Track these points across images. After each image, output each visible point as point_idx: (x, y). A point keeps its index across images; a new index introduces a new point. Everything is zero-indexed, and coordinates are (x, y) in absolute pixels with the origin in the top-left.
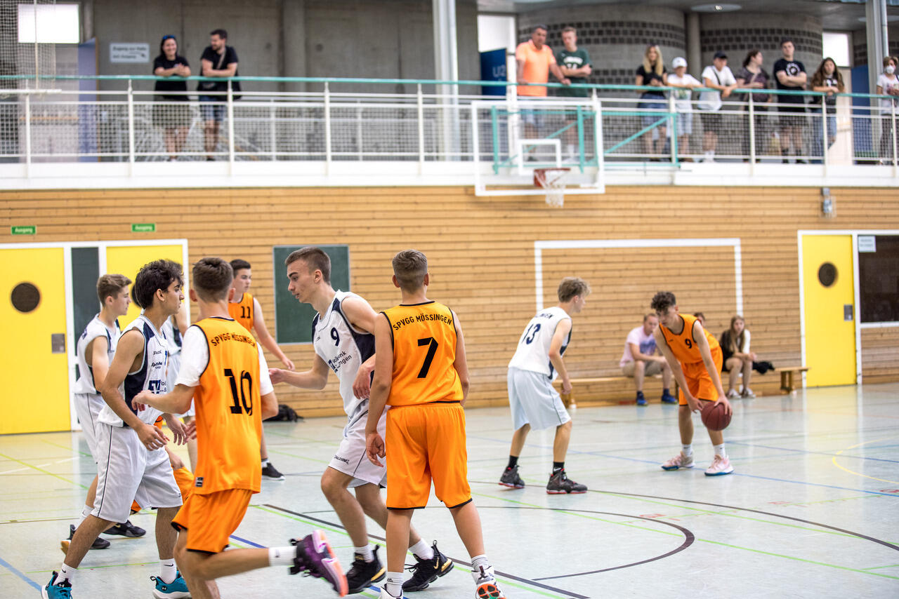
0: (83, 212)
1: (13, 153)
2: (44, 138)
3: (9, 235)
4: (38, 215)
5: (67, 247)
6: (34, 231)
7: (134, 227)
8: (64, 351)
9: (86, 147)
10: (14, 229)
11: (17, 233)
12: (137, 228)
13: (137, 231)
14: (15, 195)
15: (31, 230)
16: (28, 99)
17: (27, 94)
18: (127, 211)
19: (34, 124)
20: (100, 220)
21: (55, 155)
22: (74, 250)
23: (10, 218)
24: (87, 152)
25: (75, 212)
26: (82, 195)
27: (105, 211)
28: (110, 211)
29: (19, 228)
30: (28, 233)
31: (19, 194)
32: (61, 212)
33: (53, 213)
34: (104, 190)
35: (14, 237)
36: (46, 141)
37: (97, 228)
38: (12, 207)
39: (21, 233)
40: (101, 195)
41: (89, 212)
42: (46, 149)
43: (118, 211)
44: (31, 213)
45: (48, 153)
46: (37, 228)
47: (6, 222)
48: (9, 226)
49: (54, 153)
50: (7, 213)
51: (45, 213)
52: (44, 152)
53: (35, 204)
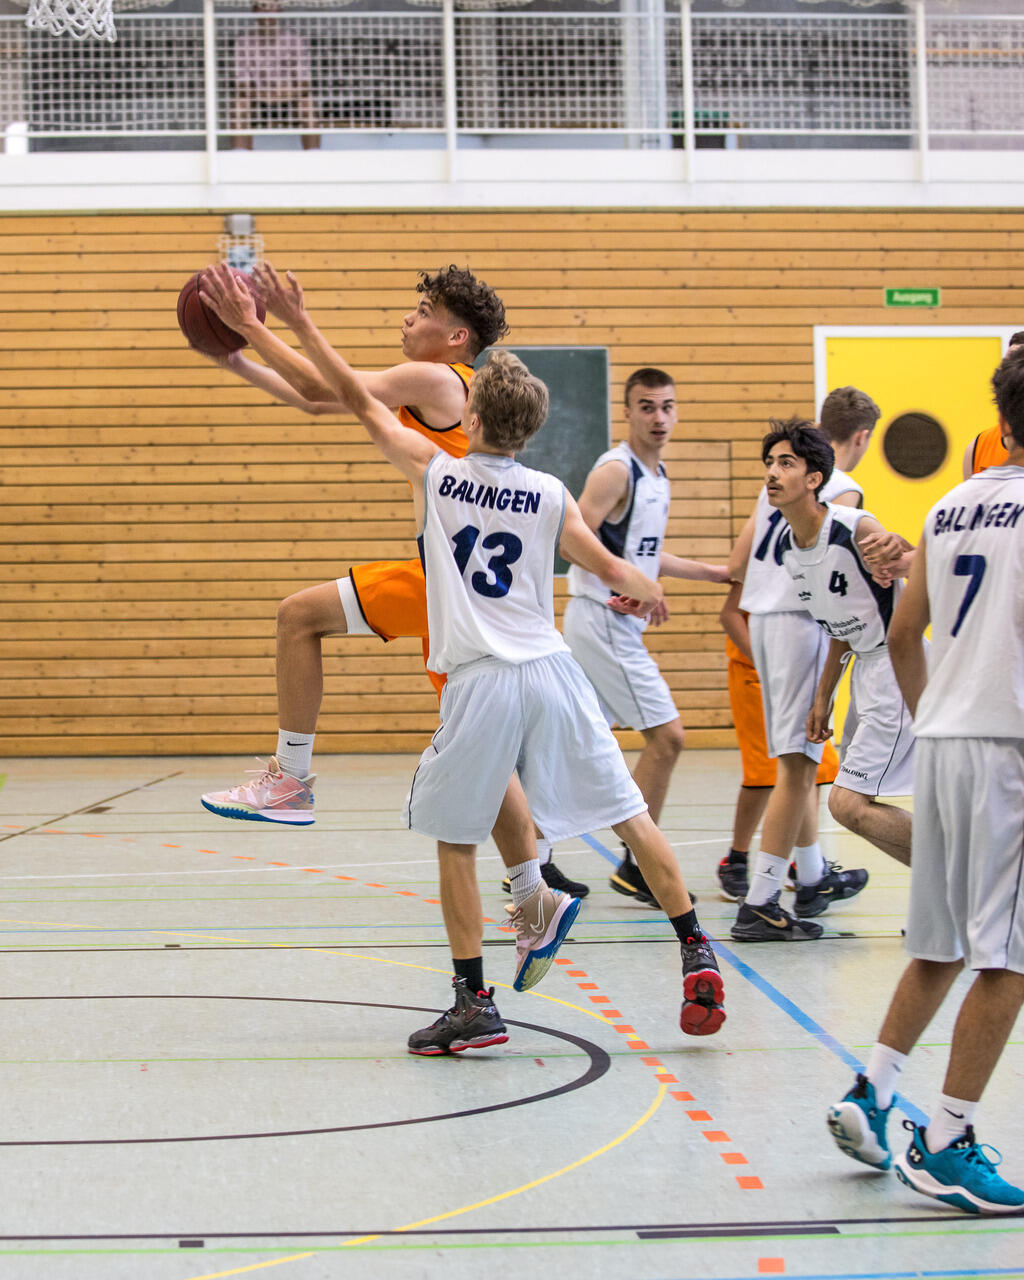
1: (888, 126)
2: (957, 95)
3: (882, 307)
4: (945, 263)
6: (935, 301)
11: (898, 303)
14: (893, 221)
15: (928, 298)
16: (921, 8)
19: (936, 64)
21: (982, 132)
23: (883, 269)
29: (902, 292)
30: (922, 303)
31: (901, 216)
32: (996, 260)
33: (978, 260)
35: (891, 313)
36: (963, 102)
38: (887, 245)
39: (907, 303)
42: (964, 120)
44: (928, 259)
45: (967, 128)
46: (941, 293)
47: (874, 278)
48: (880, 288)
49: (980, 128)
50: (875, 259)
51: (960, 260)
52: (958, 126)
53: (938, 240)
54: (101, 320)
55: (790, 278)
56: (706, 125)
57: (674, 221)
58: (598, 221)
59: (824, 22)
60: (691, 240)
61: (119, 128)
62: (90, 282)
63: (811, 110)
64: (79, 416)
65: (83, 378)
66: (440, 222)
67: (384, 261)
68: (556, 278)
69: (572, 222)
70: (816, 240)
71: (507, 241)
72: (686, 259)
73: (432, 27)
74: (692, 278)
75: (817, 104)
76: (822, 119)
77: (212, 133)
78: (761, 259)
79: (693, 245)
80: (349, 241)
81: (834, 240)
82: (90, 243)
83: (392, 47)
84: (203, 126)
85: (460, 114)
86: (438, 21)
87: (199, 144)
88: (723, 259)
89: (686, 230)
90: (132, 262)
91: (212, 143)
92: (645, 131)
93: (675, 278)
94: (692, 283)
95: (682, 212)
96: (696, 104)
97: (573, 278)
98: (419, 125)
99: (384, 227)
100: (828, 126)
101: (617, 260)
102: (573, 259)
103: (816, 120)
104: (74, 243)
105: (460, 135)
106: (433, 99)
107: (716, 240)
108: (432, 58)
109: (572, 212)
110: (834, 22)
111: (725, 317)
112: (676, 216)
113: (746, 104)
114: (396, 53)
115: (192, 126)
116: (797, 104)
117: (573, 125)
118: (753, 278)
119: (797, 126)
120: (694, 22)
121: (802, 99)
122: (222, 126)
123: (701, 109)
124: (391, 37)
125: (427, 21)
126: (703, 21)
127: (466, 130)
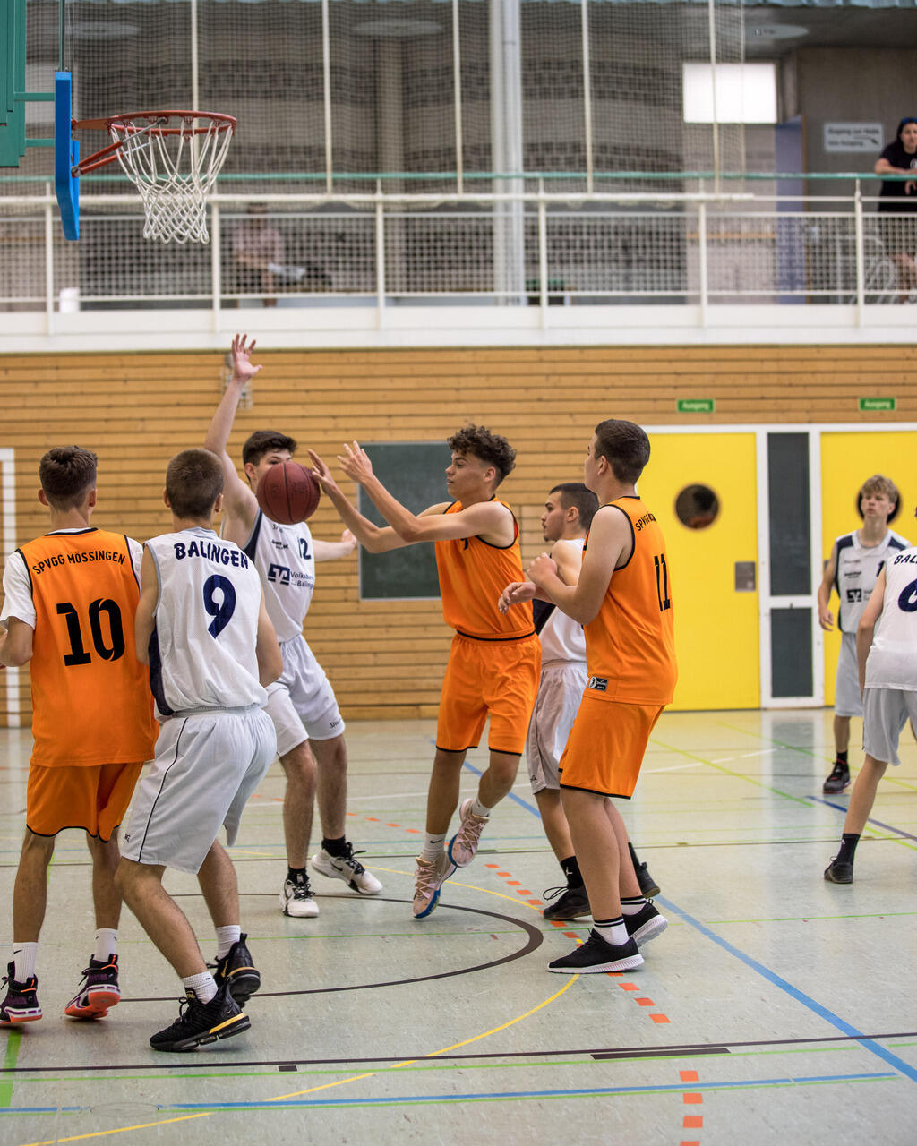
0: (785, 379)
2: (727, 267)
3: (673, 412)
4: (718, 383)
5: (761, 431)
6: (711, 407)
7: (863, 403)
8: (754, 588)
9: (792, 282)
10: (681, 404)
11: (686, 410)
12: (867, 404)
13: (868, 408)
14: (683, 353)
15: (706, 406)
16: (703, 209)
17: (701, 202)
18: (853, 378)
19: (712, 245)
20: (811, 392)
21: (744, 293)
22: (772, 438)
23: (676, 387)
24: (793, 288)
25: (773, 379)
26: (785, 354)
27: (819, 379)
28: (827, 379)
29: (689, 402)
30: (702, 410)
31: (688, 350)
32: (753, 380)
33: (740, 380)
34: (818, 347)
35: (681, 416)
36: (731, 272)
37: (807, 404)
38: (679, 370)
39: (692, 410)
40: (814, 353)
41: (794, 379)
42: (731, 284)
43: (838, 379)
44: (707, 379)
45: (733, 289)
46: (715, 403)
47: (669, 393)
48: (673, 399)
49: (743, 289)
50: (670, 380)
51: (728, 380)
52: (727, 289)
53: (714, 367)
54: (140, 426)
55: (612, 393)
56: (555, 289)
57: (532, 355)
58: (482, 356)
59: (637, 219)
60: (546, 368)
61: (153, 294)
62: (132, 400)
63: (627, 279)
64: (123, 492)
65: (127, 466)
66: (373, 357)
67: (334, 384)
68: (452, 395)
69: (463, 356)
70: (631, 367)
71: (418, 369)
72: (541, 381)
73: (369, 223)
74: (545, 394)
75: (631, 275)
76: (634, 285)
77: (217, 296)
78: (593, 380)
79: (546, 371)
80: (310, 370)
81: (643, 367)
82: (132, 373)
83: (341, 237)
84: (210, 292)
85: (387, 283)
86: (373, 220)
87: (208, 305)
88: (566, 381)
89: (541, 361)
90: (162, 386)
91: (217, 304)
92: (510, 294)
93: (534, 394)
94: (545, 397)
95: (539, 349)
96: (549, 275)
97: (464, 395)
98: (359, 291)
99: (335, 361)
100: (638, 289)
101: (494, 382)
102: (464, 382)
103: (631, 285)
104: (121, 374)
105: (387, 299)
106: (369, 273)
107: (560, 368)
108: (368, 245)
109: (463, 349)
110: (644, 219)
111: (567, 420)
112: (534, 353)
113: (583, 275)
114: (344, 241)
115: (203, 292)
116: (617, 275)
117: (464, 290)
118: (587, 394)
119: (618, 289)
120: (548, 219)
121: (622, 271)
122: (224, 292)
123: (552, 279)
124: (340, 230)
125: (365, 219)
126: (554, 219)
127: (391, 294)
